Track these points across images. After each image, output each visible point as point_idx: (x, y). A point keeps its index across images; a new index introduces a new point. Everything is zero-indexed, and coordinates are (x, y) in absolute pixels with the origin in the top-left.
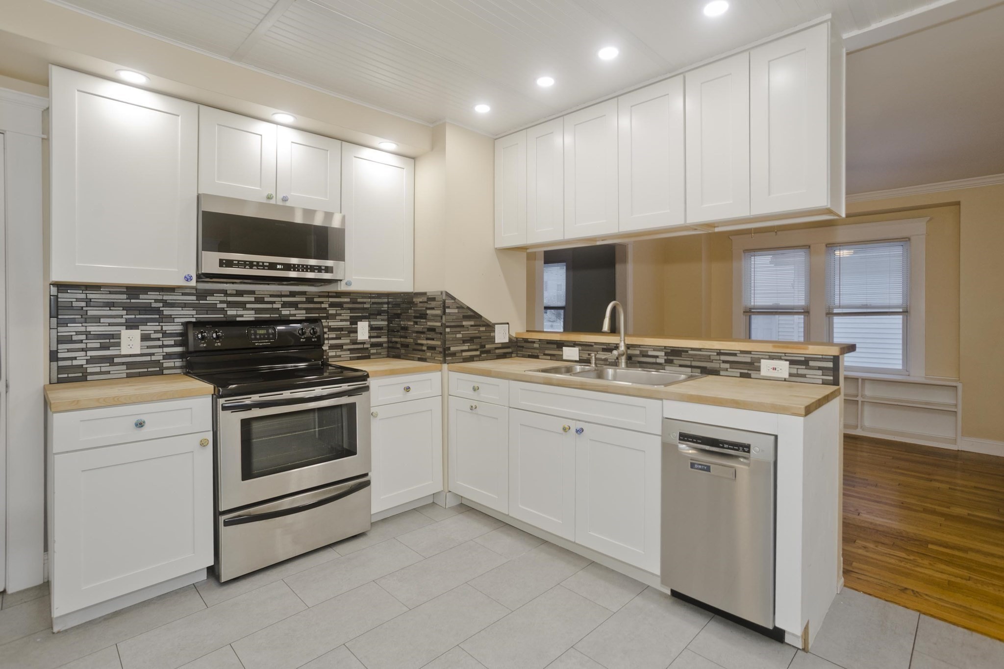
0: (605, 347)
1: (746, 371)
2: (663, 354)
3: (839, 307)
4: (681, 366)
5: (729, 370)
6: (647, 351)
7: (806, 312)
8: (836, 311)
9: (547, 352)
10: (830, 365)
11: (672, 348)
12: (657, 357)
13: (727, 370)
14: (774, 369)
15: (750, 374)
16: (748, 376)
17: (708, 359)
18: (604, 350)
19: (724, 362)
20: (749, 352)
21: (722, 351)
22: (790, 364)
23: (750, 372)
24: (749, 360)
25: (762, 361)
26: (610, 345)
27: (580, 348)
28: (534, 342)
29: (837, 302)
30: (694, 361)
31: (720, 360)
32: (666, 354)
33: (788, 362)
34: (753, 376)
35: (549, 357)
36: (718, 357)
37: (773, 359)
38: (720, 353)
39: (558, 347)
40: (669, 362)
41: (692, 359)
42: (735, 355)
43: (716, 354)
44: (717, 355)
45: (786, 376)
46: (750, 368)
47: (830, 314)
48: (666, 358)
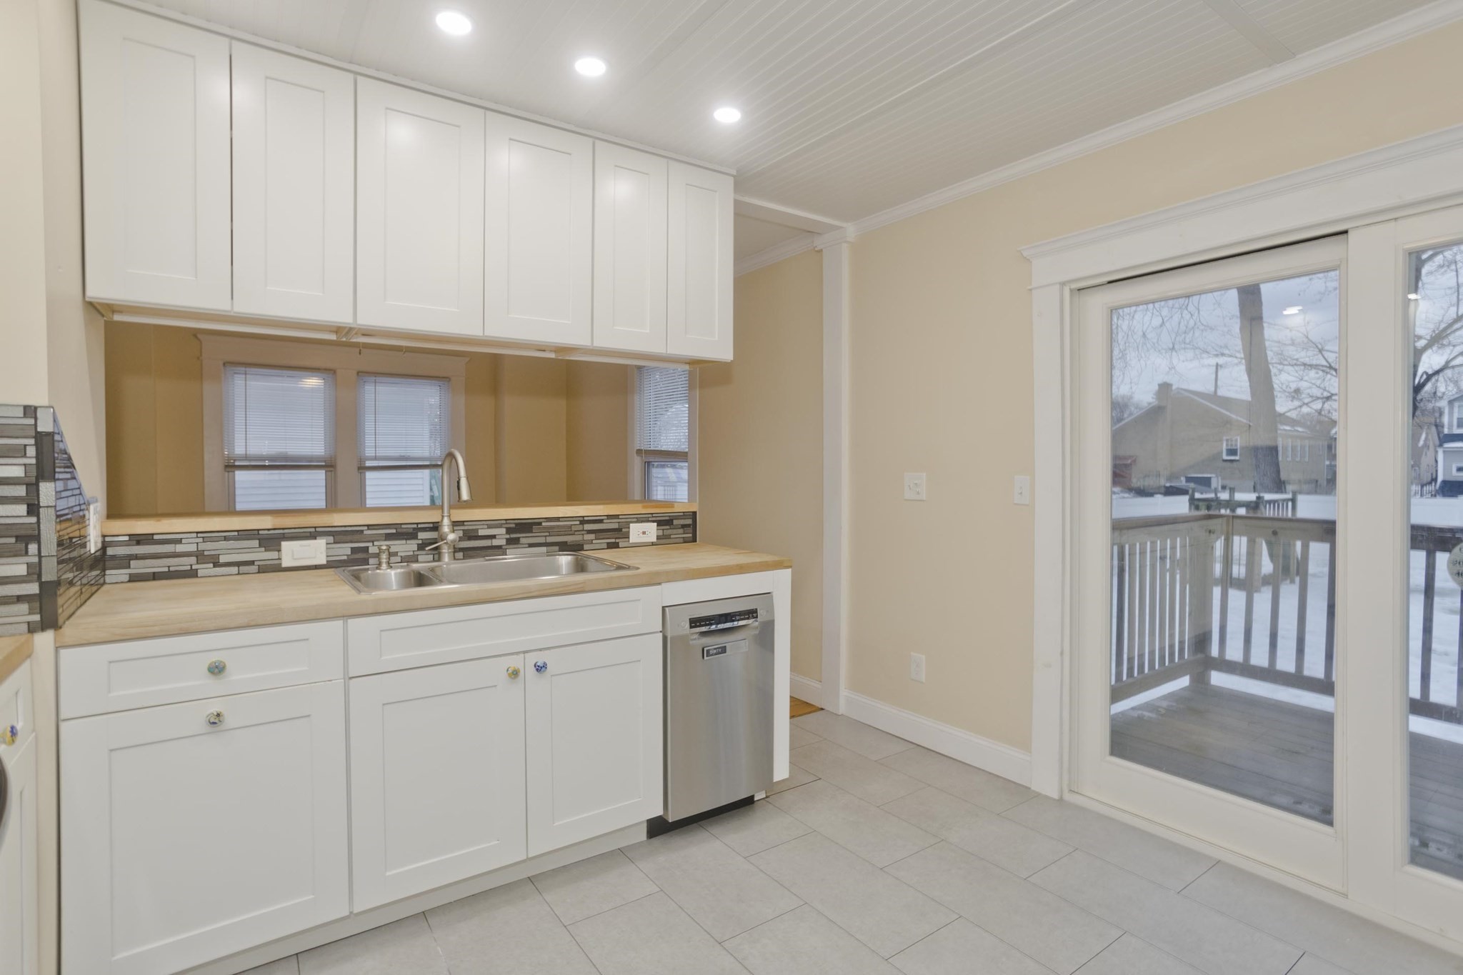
0: (394, 531)
1: (613, 540)
2: (503, 531)
3: (376, 458)
4: (531, 545)
5: (594, 542)
6: (477, 530)
7: (329, 465)
8: (368, 464)
9: (223, 559)
10: (689, 522)
11: (516, 521)
12: (493, 537)
13: (592, 543)
14: (644, 533)
15: (618, 543)
16: (615, 546)
17: (569, 531)
18: (388, 537)
19: (590, 532)
20: (616, 516)
21: (586, 518)
22: (658, 526)
23: (617, 541)
24: (616, 526)
25: (631, 525)
26: (403, 526)
27: (331, 539)
28: (179, 541)
29: (369, 452)
30: (549, 536)
31: (583, 530)
32: (509, 531)
33: (656, 524)
34: (621, 545)
35: (234, 570)
36: (580, 527)
37: (642, 522)
38: (583, 521)
39: (260, 546)
40: (513, 542)
41: (547, 534)
42: (601, 521)
43: (578, 523)
44: (580, 524)
45: (654, 540)
46: (617, 536)
47: (362, 469)
48: (508, 536)
